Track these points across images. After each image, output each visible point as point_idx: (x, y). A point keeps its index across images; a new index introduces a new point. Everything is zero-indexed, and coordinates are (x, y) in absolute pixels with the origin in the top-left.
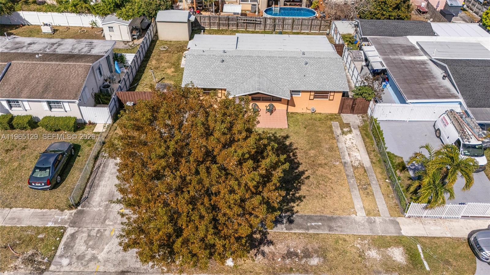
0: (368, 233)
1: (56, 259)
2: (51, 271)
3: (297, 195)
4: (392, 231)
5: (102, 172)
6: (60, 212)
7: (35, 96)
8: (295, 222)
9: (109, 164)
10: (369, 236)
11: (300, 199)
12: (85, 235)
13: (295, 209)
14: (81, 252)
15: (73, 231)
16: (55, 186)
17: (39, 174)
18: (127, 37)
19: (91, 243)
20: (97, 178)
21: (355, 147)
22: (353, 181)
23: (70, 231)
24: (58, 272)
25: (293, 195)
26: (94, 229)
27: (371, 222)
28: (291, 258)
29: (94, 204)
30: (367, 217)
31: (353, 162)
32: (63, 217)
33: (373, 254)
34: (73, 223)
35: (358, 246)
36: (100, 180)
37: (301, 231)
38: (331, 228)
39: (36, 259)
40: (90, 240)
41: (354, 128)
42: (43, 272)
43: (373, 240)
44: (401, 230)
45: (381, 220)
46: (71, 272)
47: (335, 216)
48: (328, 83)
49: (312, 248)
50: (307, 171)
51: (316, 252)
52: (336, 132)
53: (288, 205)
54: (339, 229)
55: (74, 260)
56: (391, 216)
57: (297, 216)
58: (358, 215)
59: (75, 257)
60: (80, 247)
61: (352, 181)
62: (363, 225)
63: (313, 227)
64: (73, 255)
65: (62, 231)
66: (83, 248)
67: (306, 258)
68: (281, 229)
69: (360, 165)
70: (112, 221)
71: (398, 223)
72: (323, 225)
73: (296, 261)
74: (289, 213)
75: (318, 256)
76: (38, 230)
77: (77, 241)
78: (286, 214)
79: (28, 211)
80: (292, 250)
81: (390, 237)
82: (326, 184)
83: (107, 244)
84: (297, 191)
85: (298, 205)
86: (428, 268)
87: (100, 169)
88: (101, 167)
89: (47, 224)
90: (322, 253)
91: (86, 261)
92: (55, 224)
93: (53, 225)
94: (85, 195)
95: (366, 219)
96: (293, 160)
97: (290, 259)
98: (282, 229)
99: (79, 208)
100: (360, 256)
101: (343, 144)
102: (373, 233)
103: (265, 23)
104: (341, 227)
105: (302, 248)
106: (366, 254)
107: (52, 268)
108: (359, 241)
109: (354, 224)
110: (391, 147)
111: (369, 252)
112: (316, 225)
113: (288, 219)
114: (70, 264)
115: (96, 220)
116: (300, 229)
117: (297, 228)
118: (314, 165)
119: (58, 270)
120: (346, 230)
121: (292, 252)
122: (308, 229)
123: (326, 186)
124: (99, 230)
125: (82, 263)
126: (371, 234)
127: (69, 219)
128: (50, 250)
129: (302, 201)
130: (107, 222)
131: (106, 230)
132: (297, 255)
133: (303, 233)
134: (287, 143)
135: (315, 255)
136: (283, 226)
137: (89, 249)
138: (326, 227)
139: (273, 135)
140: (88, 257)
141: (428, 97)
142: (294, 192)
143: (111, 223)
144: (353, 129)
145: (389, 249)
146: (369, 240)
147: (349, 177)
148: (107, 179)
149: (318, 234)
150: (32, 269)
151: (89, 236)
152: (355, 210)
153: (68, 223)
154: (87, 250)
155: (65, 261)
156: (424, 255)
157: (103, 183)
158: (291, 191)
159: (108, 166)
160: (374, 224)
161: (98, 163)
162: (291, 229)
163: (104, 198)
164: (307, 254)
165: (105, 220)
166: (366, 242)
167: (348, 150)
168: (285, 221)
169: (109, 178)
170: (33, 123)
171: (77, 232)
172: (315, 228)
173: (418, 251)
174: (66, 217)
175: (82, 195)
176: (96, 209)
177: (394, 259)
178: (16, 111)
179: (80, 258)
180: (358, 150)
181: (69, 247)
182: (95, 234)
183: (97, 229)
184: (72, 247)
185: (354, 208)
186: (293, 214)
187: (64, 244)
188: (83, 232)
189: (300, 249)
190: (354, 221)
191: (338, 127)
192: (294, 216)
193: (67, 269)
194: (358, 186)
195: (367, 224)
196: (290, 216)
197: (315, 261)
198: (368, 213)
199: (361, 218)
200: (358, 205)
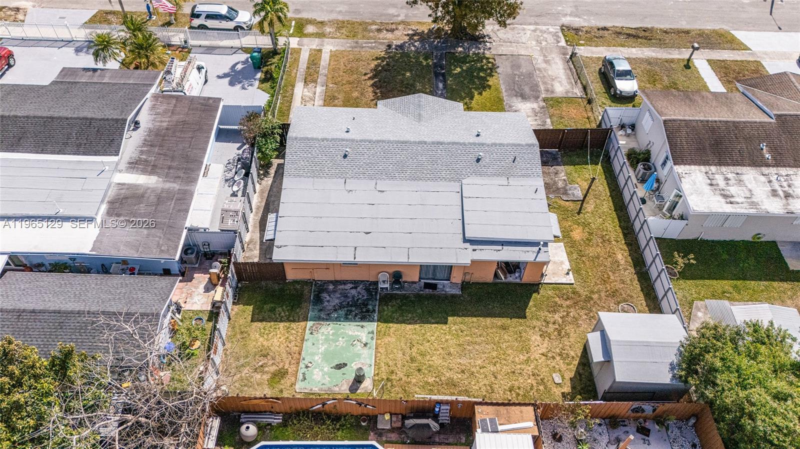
0: (327, 40)
1: (559, 31)
2: (557, 26)
3: (379, 61)
4: (306, 40)
5: (569, 79)
6: (582, 54)
8: (385, 46)
9: (569, 85)
11: (377, 59)
12: (550, 42)
13: (384, 53)
14: (545, 34)
15: (560, 43)
20: (570, 74)
21: (304, 100)
22: (322, 71)
23: (563, 44)
24: (552, 26)
25: (383, 61)
26: (545, 44)
27: (321, 45)
29: (558, 59)
30: (322, 48)
31: (313, 87)
32: (576, 51)
33: (329, 30)
34: (564, 48)
35: (338, 34)
36: (566, 72)
38: (357, 43)
39: (573, 31)
40: (543, 39)
42: (562, 26)
43: (325, 36)
44: (299, 41)
45: (311, 46)
46: (544, 26)
47: (350, 49)
49: (374, 33)
50: (366, 80)
53: (389, 55)
54: (349, 42)
55: (546, 30)
56: (301, 49)
57: (382, 50)
58: (330, 50)
59: (547, 32)
60: (548, 36)
61: (324, 71)
62: (328, 44)
63: (371, 43)
64: (550, 33)
65: (569, 44)
66: (545, 36)
67: (380, 29)
69: (307, 84)
71: (298, 44)
72: (362, 44)
74: (389, 51)
75: (371, 29)
77: (552, 39)
78: (391, 50)
81: (310, 37)
82: (351, 68)
84: (379, 64)
85: (380, 55)
86: (294, 22)
87: (573, 80)
88: (574, 83)
89: (586, 48)
92: (577, 47)
94: (570, 64)
95: (324, 47)
97: (392, 28)
98: (396, 42)
99: (568, 56)
100: (339, 29)
102: (322, 40)
104: (347, 43)
106: (334, 30)
107: (558, 28)
108: (336, 36)
111: (331, 31)
112: (368, 44)
114: (548, 29)
115: (548, 49)
116: (381, 42)
117: (384, 42)
120: (344, 41)
122: (375, 42)
125: (540, 29)
126: (325, 39)
127: (570, 51)
128: (567, 34)
129: (376, 57)
130: (538, 48)
131: (536, 44)
133: (380, 40)
135: (373, 30)
136: (395, 44)
137: (540, 35)
138: (360, 43)
142: (382, 63)
145: (315, 32)
146: (328, 36)
147: (324, 74)
149: (368, 39)
150: (571, 27)
151: (546, 41)
152: (331, 52)
153: (568, 49)
155: (552, 30)
156: (291, 28)
157: (562, 71)
158: (385, 64)
160: (319, 44)
161: (579, 85)
162: (389, 42)
163: (553, 62)
165: (541, 49)
166: (331, 36)
167: (314, 98)
168: (394, 47)
169: (559, 75)
171: (557, 43)
172: (369, 42)
173: (293, 30)
174: (574, 52)
175: (573, 63)
176: (553, 56)
177: (315, 27)
179: (543, 32)
180: (302, 97)
181: (556, 36)
182: (542, 42)
183: (543, 45)
184: (553, 36)
186: (385, 51)
187: (560, 37)
188: (553, 43)
189: (384, 33)
190: (335, 46)
192: (385, 49)
193: (548, 27)
194: (319, 67)
195: (325, 45)
196: (389, 49)
197: (374, 27)
198: (319, 51)
199: (328, 48)
200: (326, 56)
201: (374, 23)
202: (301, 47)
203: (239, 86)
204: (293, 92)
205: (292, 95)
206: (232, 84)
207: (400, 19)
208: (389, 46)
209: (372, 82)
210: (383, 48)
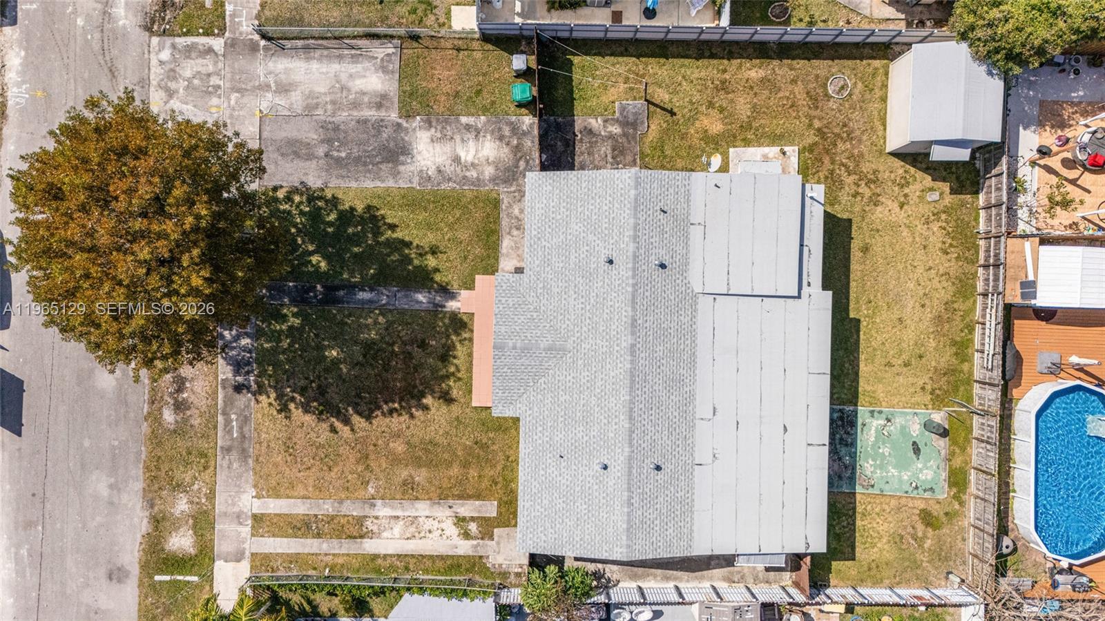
0: (218, 507)
1: (168, 41)
2: (150, 41)
3: (292, 406)
4: (222, 546)
5: (340, 57)
6: (254, 15)
8: (237, 395)
9: (361, 63)
10: (214, 508)
11: (284, 409)
12: (211, 68)
13: (263, 398)
14: (181, 72)
15: (216, 48)
19: (196, 82)
20: (325, 52)
21: (417, 534)
22: (328, 509)
23: (217, 44)
24: (149, 52)
25: (293, 399)
26: (221, 79)
27: (238, 518)
28: (174, 382)
29: (271, 64)
30: (250, 514)
31: (375, 521)
32: (244, 24)
33: (182, 505)
34: (232, 45)
35: (196, 487)
36: (320, 59)
37: (220, 402)
38: (228, 450)
39: (168, 12)
40: (201, 79)
41: (476, 546)
42: (148, 31)
43: (205, 512)
44: (226, 561)
45: (243, 535)
46: (149, 69)
47: (250, 461)
48: (539, 507)
49: (191, 416)
50: (352, 430)
51: (185, 420)
52: (463, 505)
53: (270, 386)
54: (225, 463)
55: (168, 67)
56: (252, 554)
57: (251, 400)
58: (254, 499)
59: (172, 66)
60: (189, 68)
61: (326, 507)
62: (234, 504)
63: (228, 422)
64: (176, 62)
65: (216, 31)
66: (188, 73)
67: (174, 405)
68: (224, 371)
69: (368, 532)
70: (236, 103)
71: (238, 561)
72: (232, 439)
73: (167, 388)
74: (254, 387)
75: (176, 422)
77: (200, 61)
78: (252, 383)
80: (188, 385)
81: (212, 540)
82: (317, 458)
83: (195, 106)
84: (302, 407)
85: (270, 404)
86: (157, 578)
87: (346, 52)
88: (353, 52)
89: (229, 3)
90: (180, 430)
91: (167, 84)
92: (230, 15)
93: (228, 13)
94: (288, 44)
95: (245, 510)
96: (379, 407)
97: (172, 380)
98: (224, 373)
99: (263, 43)
100: (178, 486)
101: (427, 513)
102: (220, 516)
103: (990, 384)
104: (229, 467)
105: (190, 400)
106: (181, 495)
107: (155, 40)
108: (204, 490)
109: (237, 489)
111: (185, 501)
112: (233, 427)
113: (243, 385)
114: (161, 63)
115: (238, 77)
116: (224, 401)
117: (225, 397)
119: (151, 50)
120: (223, 473)
121: (183, 383)
122: (224, 413)
123: (313, 459)
124: (219, 87)
125: (162, 80)
126: (217, 511)
127: (241, 34)
128: (181, 28)
129: (280, 411)
130: (234, 96)
131: (220, 97)
132: (180, 390)
133: (216, 404)
134: (428, 400)
135: (179, 419)
136: (230, 375)
137: (186, 83)
138: (229, 443)
139: (453, 374)
140: (172, 85)
142: (298, 401)
143: (233, 102)
144: (475, 542)
145: (191, 532)
146: (206, 506)
147: (336, 505)
148: (324, 70)
149: (215, 427)
150: (153, 12)
151: (209, 75)
152: (263, 497)
153: (232, 36)
154: (184, 80)
155: (165, 55)
156: (180, 581)
157: (315, 65)
158: (302, 395)
159: (357, 62)
160: (236, 521)
161: (360, 42)
162: (224, 388)
163: (283, 77)
164: (180, 406)
165: (238, 91)
166: (203, 500)
167: (410, 519)
168: (240, 379)
169: (328, 73)
171: (216, 54)
172: (226, 426)
173: (187, 575)
174: (245, 28)
175: (286, 39)
176: (261, 71)
177: (174, 534)
179: (172, 75)
180: (408, 539)
181: (189, 51)
182: (211, 83)
183: (221, 83)
184: (189, 57)
185: (268, 497)
186: (254, 395)
187: (193, 43)
188: (216, 63)
189: (189, 397)
190: (242, 490)
191: (479, 511)
192: (249, 395)
193: (154, 62)
194: (316, 516)
195: (236, 509)
196: (248, 388)
197: (169, 416)
198: (258, 519)
199: (250, 502)
200: (274, 506)
201: (154, 417)
202: (247, 554)
204: (391, 556)
205: (399, 556)
208: (238, 388)
209: (356, 419)
210: (245, 399)
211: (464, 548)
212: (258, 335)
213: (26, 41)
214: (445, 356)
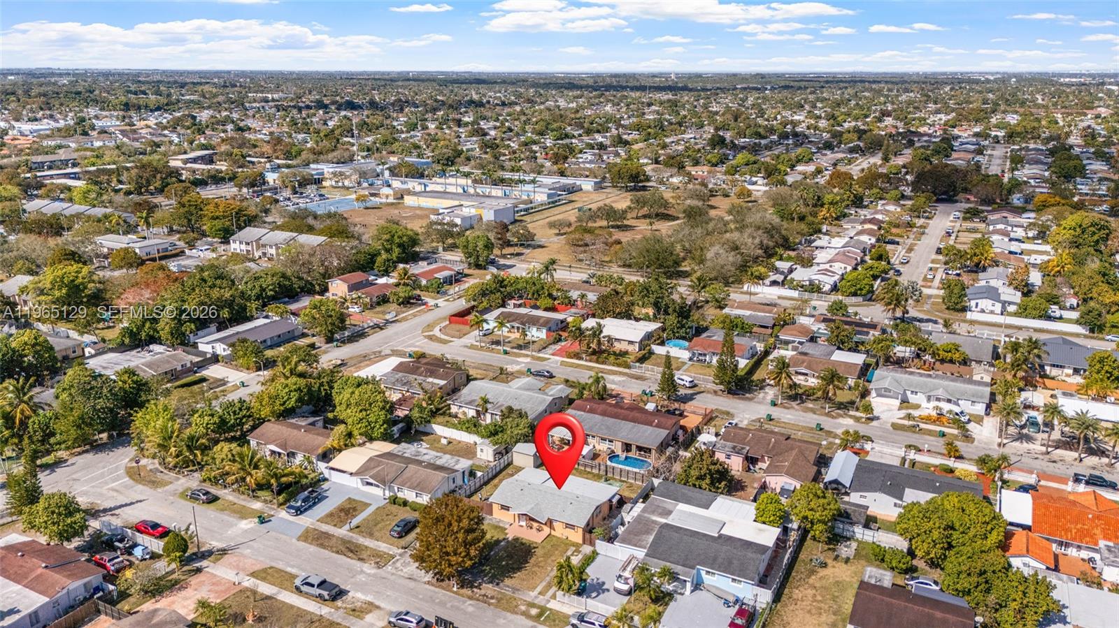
4: (542, 603)
6: (397, 549)
7: (412, 488)
13: (504, 580)
16: (401, 537)
17: (396, 528)
18: (491, 459)
19: (404, 565)
23: (397, 557)
25: (510, 574)
30: (537, 594)
32: (397, 551)
34: (400, 555)
37: (498, 589)
38: (514, 593)
39: (380, 563)
42: (381, 568)
44: (548, 604)
47: (521, 589)
48: (574, 519)
50: (528, 566)
53: (503, 577)
56: (550, 598)
58: (533, 592)
60: (398, 564)
62: (531, 597)
65: (395, 556)
68: (490, 586)
72: (511, 590)
76: (385, 553)
78: (498, 581)
79: (385, 545)
81: (539, 604)
82: (531, 575)
84: (514, 573)
85: (507, 579)
89: (389, 552)
90: (499, 600)
92: (393, 553)
95: (535, 595)
99: (407, 550)
102: (533, 601)
104: (520, 594)
108: (522, 601)
110: (588, 570)
112: (508, 589)
117: (498, 587)
118: (537, 565)
122: (502, 589)
127: (399, 552)
128: (387, 562)
129: (512, 578)
134: (533, 550)
136: (492, 584)
138: (512, 592)
141: (629, 544)
146: (527, 602)
149: (505, 593)
150: (377, 565)
151: (404, 562)
152: (534, 590)
158: (511, 572)
162: (495, 587)
164: (492, 598)
166: (525, 603)
168: (495, 583)
170: (405, 503)
171: (400, 559)
172: (506, 590)
178: (400, 495)
182: (407, 562)
186: (502, 582)
188: (402, 560)
189: (491, 595)
190: (528, 594)
198: (540, 593)
199: (533, 594)
200: (539, 589)
203: (600, 581)
206: (604, 583)
207: (471, 602)
208: (498, 584)
210: (501, 584)
211: (580, 556)
212: (485, 576)
213: (357, 591)
214: (522, 544)
